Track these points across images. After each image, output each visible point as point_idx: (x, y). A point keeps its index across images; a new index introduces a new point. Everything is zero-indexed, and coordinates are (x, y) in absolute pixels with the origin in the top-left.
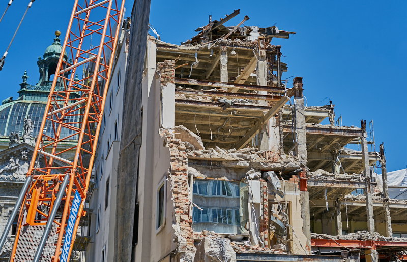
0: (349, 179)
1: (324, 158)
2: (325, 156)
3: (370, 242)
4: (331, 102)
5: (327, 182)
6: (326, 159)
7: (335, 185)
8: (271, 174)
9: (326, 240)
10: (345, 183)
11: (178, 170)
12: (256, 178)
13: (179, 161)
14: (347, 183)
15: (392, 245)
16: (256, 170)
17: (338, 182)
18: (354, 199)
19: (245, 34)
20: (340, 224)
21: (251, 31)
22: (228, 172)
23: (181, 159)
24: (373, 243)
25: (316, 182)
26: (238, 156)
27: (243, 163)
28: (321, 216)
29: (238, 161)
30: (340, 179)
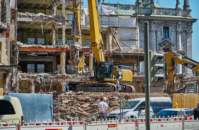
0: (54, 18)
1: (49, 3)
2: (49, 2)
3: (62, 49)
6: (49, 4)
9: (41, 48)
10: (52, 20)
17: (48, 20)
20: (54, 38)
24: (64, 50)
25: (37, 19)
28: (50, 31)
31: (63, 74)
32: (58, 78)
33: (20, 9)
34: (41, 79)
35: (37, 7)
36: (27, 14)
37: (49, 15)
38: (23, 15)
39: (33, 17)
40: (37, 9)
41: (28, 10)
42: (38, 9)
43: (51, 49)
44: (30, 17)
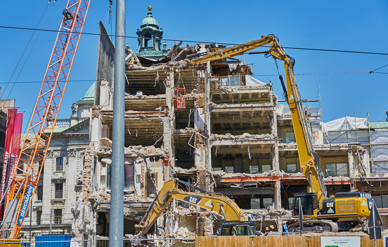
0: (263, 138)
3: (275, 177)
4: (270, 82)
5: (249, 141)
7: (254, 143)
8: (147, 159)
9: (247, 177)
10: (261, 141)
11: (87, 166)
12: (140, 162)
13: (89, 162)
14: (262, 140)
15: (292, 178)
16: (142, 157)
17: (256, 141)
18: (285, 146)
19: (197, 50)
21: (200, 47)
22: (128, 159)
23: (89, 160)
24: (278, 178)
25: (242, 141)
26: (132, 151)
27: (134, 155)
29: (131, 154)
30: (257, 139)
31: (278, 210)
32: (272, 215)
33: (239, 131)
34: (249, 218)
35: (259, 127)
36: (228, 135)
37: (257, 135)
38: (222, 138)
39: (235, 139)
40: (258, 129)
41: (248, 131)
42: (261, 129)
43: (261, 178)
44: (232, 139)
